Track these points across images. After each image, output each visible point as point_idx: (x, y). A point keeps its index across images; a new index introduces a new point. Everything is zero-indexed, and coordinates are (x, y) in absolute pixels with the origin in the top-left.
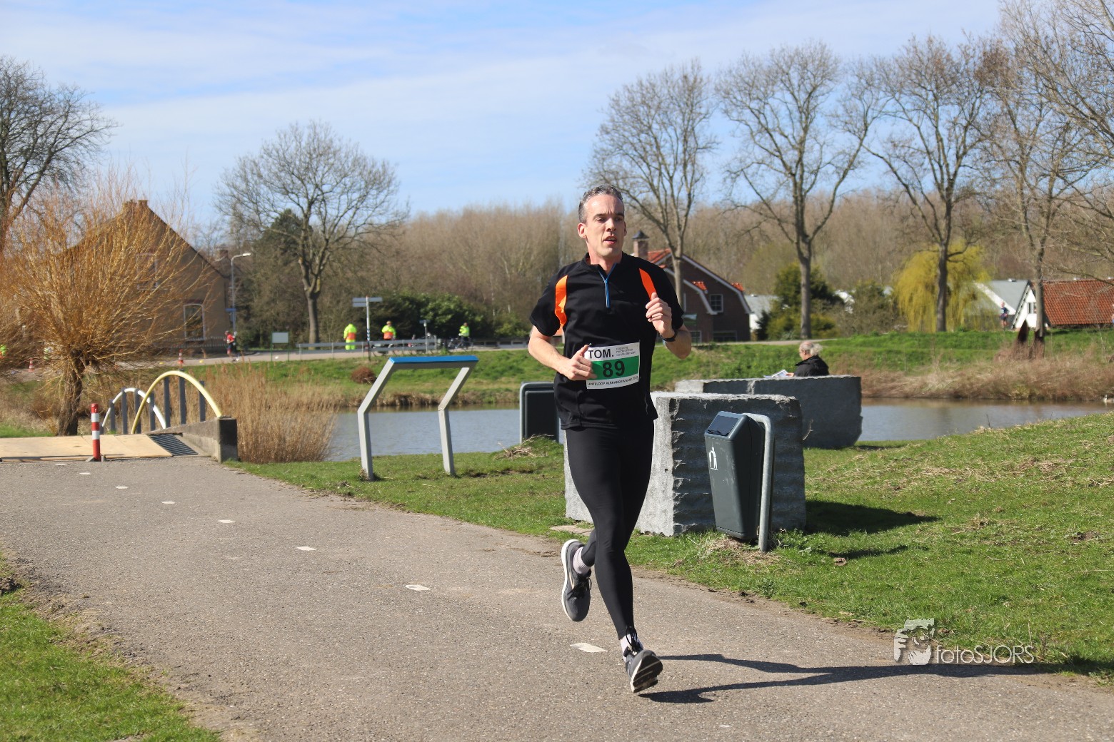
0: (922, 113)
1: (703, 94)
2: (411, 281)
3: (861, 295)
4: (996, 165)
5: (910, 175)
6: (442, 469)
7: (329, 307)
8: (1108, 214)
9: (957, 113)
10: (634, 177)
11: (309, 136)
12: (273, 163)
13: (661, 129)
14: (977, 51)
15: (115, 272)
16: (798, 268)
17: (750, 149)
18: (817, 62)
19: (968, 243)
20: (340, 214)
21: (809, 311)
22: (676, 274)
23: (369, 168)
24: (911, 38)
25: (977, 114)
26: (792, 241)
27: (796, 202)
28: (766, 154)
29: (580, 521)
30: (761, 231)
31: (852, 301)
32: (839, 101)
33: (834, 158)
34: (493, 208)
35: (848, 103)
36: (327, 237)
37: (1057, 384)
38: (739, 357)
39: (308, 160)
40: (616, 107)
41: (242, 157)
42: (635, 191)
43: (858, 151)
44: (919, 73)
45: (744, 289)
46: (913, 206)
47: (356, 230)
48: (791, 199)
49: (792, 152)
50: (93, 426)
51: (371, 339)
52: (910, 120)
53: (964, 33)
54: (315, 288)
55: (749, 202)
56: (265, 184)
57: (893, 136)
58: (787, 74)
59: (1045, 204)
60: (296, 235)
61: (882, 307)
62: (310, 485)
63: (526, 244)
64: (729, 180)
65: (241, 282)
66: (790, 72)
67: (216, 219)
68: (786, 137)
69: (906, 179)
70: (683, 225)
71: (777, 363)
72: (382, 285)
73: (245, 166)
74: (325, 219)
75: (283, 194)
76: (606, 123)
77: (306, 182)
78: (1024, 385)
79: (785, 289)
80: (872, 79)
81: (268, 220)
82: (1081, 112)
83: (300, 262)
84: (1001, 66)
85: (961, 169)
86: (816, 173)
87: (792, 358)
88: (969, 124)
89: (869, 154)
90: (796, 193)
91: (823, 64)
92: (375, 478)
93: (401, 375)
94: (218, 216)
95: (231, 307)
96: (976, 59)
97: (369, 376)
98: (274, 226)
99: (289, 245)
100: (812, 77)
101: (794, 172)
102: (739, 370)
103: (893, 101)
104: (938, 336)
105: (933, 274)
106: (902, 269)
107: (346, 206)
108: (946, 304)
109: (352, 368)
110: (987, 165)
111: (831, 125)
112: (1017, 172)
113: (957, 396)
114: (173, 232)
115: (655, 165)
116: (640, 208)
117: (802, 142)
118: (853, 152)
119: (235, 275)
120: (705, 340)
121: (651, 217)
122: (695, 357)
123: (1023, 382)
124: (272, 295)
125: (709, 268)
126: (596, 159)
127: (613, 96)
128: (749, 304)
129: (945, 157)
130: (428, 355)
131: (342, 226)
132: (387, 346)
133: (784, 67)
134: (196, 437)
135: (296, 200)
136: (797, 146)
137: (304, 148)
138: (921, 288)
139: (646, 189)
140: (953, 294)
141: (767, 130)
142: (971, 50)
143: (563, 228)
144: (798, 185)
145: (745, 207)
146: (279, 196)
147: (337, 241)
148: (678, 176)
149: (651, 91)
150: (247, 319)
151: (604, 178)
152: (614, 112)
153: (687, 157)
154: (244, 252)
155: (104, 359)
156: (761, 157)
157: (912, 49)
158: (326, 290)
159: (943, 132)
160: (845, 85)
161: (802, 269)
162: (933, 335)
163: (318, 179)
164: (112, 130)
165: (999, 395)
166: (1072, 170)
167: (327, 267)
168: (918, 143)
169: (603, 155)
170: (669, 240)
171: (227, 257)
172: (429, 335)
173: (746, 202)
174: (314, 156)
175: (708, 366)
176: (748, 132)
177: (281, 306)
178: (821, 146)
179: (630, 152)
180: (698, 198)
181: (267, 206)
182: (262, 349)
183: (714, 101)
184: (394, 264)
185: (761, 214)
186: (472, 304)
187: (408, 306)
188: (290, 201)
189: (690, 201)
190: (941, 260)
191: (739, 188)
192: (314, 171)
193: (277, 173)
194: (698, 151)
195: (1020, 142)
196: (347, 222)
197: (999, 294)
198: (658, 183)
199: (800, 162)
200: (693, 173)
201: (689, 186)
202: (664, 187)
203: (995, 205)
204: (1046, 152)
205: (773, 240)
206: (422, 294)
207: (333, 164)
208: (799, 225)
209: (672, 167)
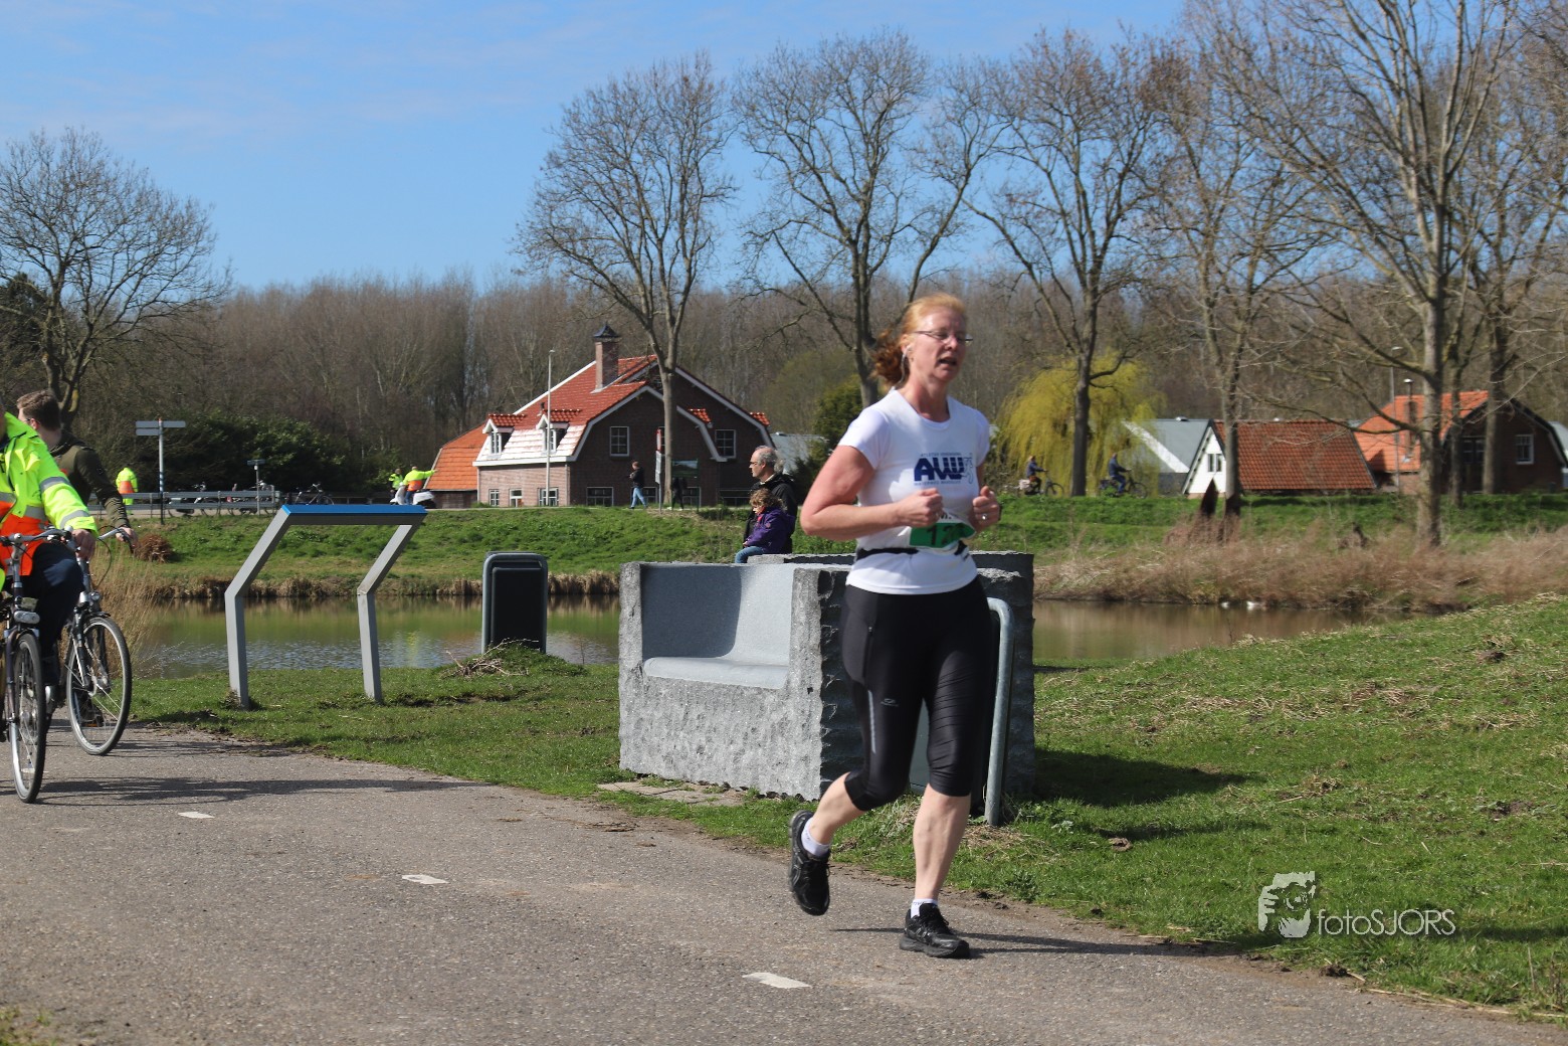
0: (1054, 151)
1: (713, 108)
2: (226, 397)
4: (1171, 235)
5: (1034, 248)
8: (1341, 315)
9: (1109, 153)
10: (601, 239)
11: (64, 153)
13: (645, 163)
14: (1141, 54)
16: (859, 392)
17: (786, 198)
18: (893, 65)
19: (1123, 358)
20: (114, 285)
22: (665, 398)
23: (164, 208)
24: (1040, 32)
25: (1139, 153)
26: (850, 347)
27: (857, 286)
28: (811, 207)
29: (646, 775)
30: (800, 329)
32: (927, 129)
33: (916, 218)
34: (360, 283)
35: (939, 131)
36: (92, 321)
37: (1263, 581)
39: (60, 193)
40: (575, 125)
43: (956, 206)
44: (1051, 86)
45: (769, 422)
46: (1041, 296)
47: (142, 310)
48: (851, 280)
49: (851, 205)
51: (166, 489)
52: (1037, 163)
53: (1122, 27)
55: (783, 283)
57: (1010, 186)
58: (846, 81)
59: (1244, 299)
60: (37, 316)
63: (412, 344)
64: (752, 247)
66: (850, 78)
69: (1028, 255)
70: (678, 316)
72: (178, 403)
74: (88, 291)
75: (17, 246)
76: (557, 149)
77: (57, 230)
78: (1212, 582)
79: (831, 424)
80: (979, 95)
82: (1304, 156)
83: (44, 360)
84: (1180, 81)
85: (1113, 241)
86: (888, 239)
88: (1127, 169)
89: (972, 212)
90: (857, 271)
91: (903, 69)
92: (251, 705)
93: (215, 549)
96: (1140, 67)
97: (160, 551)
99: (26, 332)
100: (885, 87)
101: (854, 237)
103: (1009, 131)
104: (1074, 503)
105: (1064, 407)
106: (1018, 396)
107: (125, 271)
108: (1084, 452)
110: (1155, 236)
111: (913, 166)
112: (1200, 249)
113: (1108, 600)
115: (636, 219)
116: (609, 288)
117: (869, 188)
118: (948, 209)
120: (711, 503)
121: (627, 304)
122: (695, 531)
123: (1209, 578)
125: (714, 388)
126: (539, 207)
127: (569, 106)
129: (1089, 221)
130: (261, 516)
131: (116, 304)
132: (192, 500)
133: (841, 70)
135: (40, 258)
136: (861, 197)
137: (55, 173)
138: (1046, 428)
139: (619, 258)
140: (1095, 436)
141: (813, 169)
142: (1131, 54)
143: (471, 318)
144: (861, 259)
145: (777, 291)
147: (107, 327)
148: (671, 238)
149: (630, 102)
151: (553, 239)
152: (570, 132)
156: (803, 212)
157: (1041, 50)
158: (87, 410)
159: (1087, 181)
160: (936, 101)
161: (864, 392)
162: (1067, 501)
163: (77, 226)
165: (1174, 597)
166: (1283, 249)
167: (91, 371)
168: (1047, 198)
169: (550, 201)
170: (655, 341)
172: (262, 484)
173: (777, 284)
174: (72, 187)
176: (784, 171)
178: (897, 199)
179: (595, 199)
180: (703, 274)
183: (732, 121)
185: (802, 304)
186: (327, 436)
187: (221, 437)
188: (29, 259)
189: (690, 280)
190: (1081, 384)
191: (767, 260)
192: (72, 210)
193: (7, 212)
194: (704, 199)
195: (1206, 201)
196: (124, 298)
197: (1164, 443)
198: (640, 250)
199: (864, 222)
200: (696, 233)
201: (688, 255)
202: (649, 256)
203: (1163, 299)
204: (1245, 217)
205: (817, 343)
206: (245, 419)
207: (103, 202)
208: (862, 321)
209: (661, 225)
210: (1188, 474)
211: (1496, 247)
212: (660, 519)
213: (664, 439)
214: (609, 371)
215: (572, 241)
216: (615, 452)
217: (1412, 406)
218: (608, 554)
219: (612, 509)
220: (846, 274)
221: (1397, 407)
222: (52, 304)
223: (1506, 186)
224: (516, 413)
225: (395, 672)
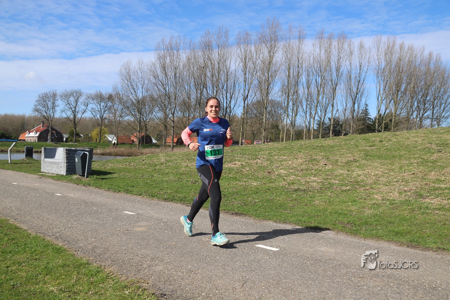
0: (98, 104)
1: (57, 96)
3: (85, 135)
5: (95, 114)
8: (129, 124)
9: (104, 105)
10: (42, 110)
13: (48, 102)
17: (65, 107)
19: (105, 128)
21: (75, 138)
22: (50, 129)
26: (73, 125)
28: (69, 108)
29: (44, 172)
30: (67, 122)
31: (83, 136)
32: (83, 100)
33: (81, 110)
37: (120, 153)
38: (62, 145)
44: (97, 97)
45: (63, 133)
46: (96, 120)
48: (73, 117)
49: (74, 108)
52: (96, 105)
53: (106, 91)
57: (92, 107)
61: (89, 138)
64: (61, 113)
66: (74, 94)
68: (73, 105)
70: (52, 120)
76: (37, 100)
79: (71, 133)
80: (89, 97)
82: (126, 106)
85: (104, 114)
86: (78, 113)
88: (106, 106)
89: (88, 110)
91: (80, 93)
100: (78, 95)
101: (74, 112)
103: (92, 101)
104: (99, 143)
105: (98, 132)
106: (93, 131)
108: (100, 137)
110: (109, 114)
111: (81, 104)
112: (114, 116)
113: (103, 154)
115: (47, 108)
116: (43, 116)
117: (76, 107)
118: (85, 110)
120: (55, 142)
121: (45, 118)
122: (52, 145)
123: (114, 152)
125: (56, 129)
126: (34, 106)
127: (39, 95)
128: (64, 136)
129: (102, 112)
138: (96, 134)
139: (45, 113)
140: (102, 136)
141: (69, 104)
142: (107, 94)
143: (26, 119)
144: (74, 115)
148: (51, 111)
149: (47, 95)
151: (36, 110)
152: (39, 98)
153: (53, 108)
157: (96, 93)
159: (101, 107)
160: (84, 97)
161: (75, 130)
165: (110, 154)
166: (123, 116)
168: (97, 109)
169: (36, 106)
170: (49, 123)
173: (64, 117)
176: (66, 104)
178: (79, 108)
179: (42, 106)
183: (59, 98)
185: (67, 119)
186: (6, 132)
189: (53, 116)
190: (100, 130)
191: (63, 114)
194: (55, 106)
195: (115, 111)
197: (109, 137)
198: (47, 112)
199: (75, 110)
200: (54, 111)
201: (53, 113)
203: (110, 121)
204: (119, 113)
205: (68, 124)
208: (75, 122)
209: (50, 109)
210: (112, 141)
211: (146, 118)
212: (48, 143)
213: (50, 134)
214: (43, 126)
215: (39, 110)
217: (137, 134)
218: (40, 147)
219: (43, 142)
221: (135, 134)
223: (147, 111)
224: (30, 131)
225: (13, 160)
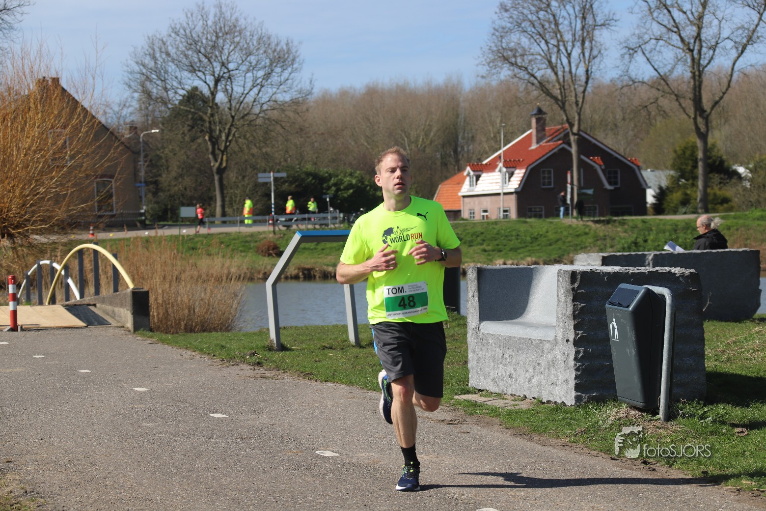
2: (314, 157)
3: (759, 170)
6: (347, 340)
7: (235, 182)
10: (532, 54)
11: (215, 16)
12: (181, 42)
13: (559, 7)
15: (29, 148)
16: (695, 143)
17: (648, 25)
20: (246, 92)
21: (706, 186)
22: (574, 150)
23: (273, 46)
26: (690, 117)
27: (694, 77)
28: (664, 30)
29: (483, 390)
30: (658, 106)
31: (750, 175)
33: (733, 33)
34: (395, 85)
36: (233, 114)
38: (636, 231)
39: (214, 38)
41: (150, 36)
42: (533, 68)
43: (757, 26)
45: (640, 164)
47: (261, 107)
48: (688, 75)
49: (690, 27)
50: (9, 298)
51: (276, 214)
54: (221, 163)
55: (646, 80)
56: (173, 62)
60: (203, 112)
62: (220, 354)
63: (426, 121)
64: (627, 56)
65: (149, 157)
67: (125, 96)
68: (685, 13)
70: (581, 101)
71: (674, 237)
72: (286, 161)
73: (153, 44)
74: (231, 96)
75: (190, 72)
77: (212, 60)
79: (682, 163)
81: (176, 97)
83: (207, 138)
86: (714, 48)
87: (689, 231)
90: (693, 68)
92: (282, 348)
93: (305, 249)
94: (127, 93)
95: (141, 182)
97: (273, 249)
98: (179, 103)
99: (196, 122)
101: (692, 48)
102: (636, 243)
107: (251, 83)
109: (256, 242)
114: (84, 109)
115: (556, 43)
116: (538, 85)
117: (701, 17)
118: (753, 27)
119: (144, 151)
120: (601, 215)
121: (548, 93)
122: (592, 232)
124: (180, 170)
125: (606, 144)
126: (494, 37)
128: (646, 179)
130: (331, 229)
131: (247, 103)
132: (291, 220)
134: (109, 308)
135: (203, 77)
136: (696, 22)
137: (210, 27)
139: (544, 66)
141: (666, 7)
143: (462, 104)
144: (696, 61)
145: (643, 82)
146: (186, 74)
147: (243, 117)
148: (576, 53)
150: (155, 194)
151: (503, 56)
153: (585, 34)
154: (153, 129)
155: (19, 233)
156: (659, 33)
158: (232, 166)
161: (699, 144)
163: (224, 57)
164: (25, 9)
167: (233, 143)
169: (501, 33)
170: (567, 116)
171: (136, 133)
172: (332, 209)
173: (643, 79)
174: (220, 34)
175: (605, 239)
176: (646, 9)
177: (188, 181)
178: (720, 22)
179: (529, 29)
180: (596, 74)
181: (175, 84)
182: (170, 223)
184: (298, 140)
185: (659, 90)
187: (311, 181)
188: (197, 78)
189: (588, 77)
191: (636, 64)
192: (221, 49)
193: (184, 52)
194: (596, 28)
196: (252, 99)
198: (557, 60)
199: (698, 37)
200: (591, 49)
201: (587, 62)
202: (562, 64)
205: (669, 114)
206: (325, 170)
207: (238, 43)
208: (697, 100)
209: (570, 44)
212: (570, 226)
213: (573, 177)
214: (540, 135)
215: (515, 56)
216: (544, 185)
218: (538, 248)
219: (541, 221)
220: (686, 71)
222: (211, 105)
224: (484, 162)
